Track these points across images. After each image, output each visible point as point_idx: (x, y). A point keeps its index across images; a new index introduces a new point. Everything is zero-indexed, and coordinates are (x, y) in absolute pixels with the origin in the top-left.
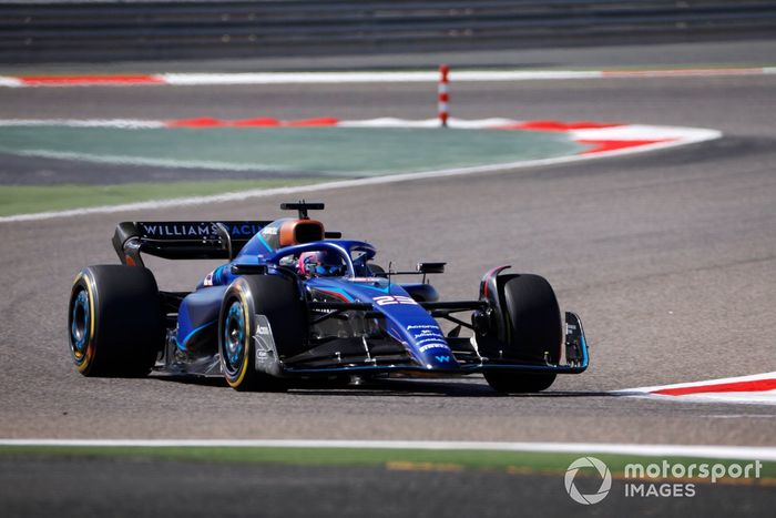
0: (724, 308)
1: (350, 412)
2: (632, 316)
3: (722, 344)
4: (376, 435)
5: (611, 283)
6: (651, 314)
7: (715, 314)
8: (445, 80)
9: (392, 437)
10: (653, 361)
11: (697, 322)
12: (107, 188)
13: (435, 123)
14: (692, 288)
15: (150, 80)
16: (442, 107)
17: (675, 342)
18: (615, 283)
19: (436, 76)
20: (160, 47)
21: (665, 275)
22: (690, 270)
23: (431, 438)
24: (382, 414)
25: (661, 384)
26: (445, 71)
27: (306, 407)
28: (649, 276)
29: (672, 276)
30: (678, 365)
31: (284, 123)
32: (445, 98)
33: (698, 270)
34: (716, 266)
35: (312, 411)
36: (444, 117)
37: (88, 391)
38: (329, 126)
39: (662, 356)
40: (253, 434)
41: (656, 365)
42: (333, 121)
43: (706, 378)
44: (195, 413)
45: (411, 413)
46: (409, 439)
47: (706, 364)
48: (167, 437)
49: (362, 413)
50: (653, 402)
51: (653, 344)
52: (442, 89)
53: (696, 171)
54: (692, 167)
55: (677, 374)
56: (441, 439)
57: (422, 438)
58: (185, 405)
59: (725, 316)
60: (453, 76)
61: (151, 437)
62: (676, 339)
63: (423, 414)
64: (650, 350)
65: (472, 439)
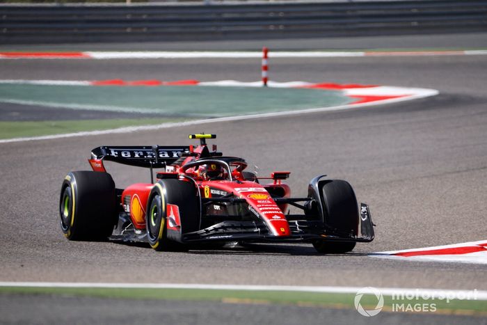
0: (438, 201)
1: (201, 266)
2: (380, 206)
3: (437, 224)
4: (216, 281)
5: (367, 185)
6: (392, 205)
7: (433, 206)
8: (266, 57)
9: (226, 282)
10: (393, 235)
11: (421, 210)
12: (53, 123)
13: (260, 84)
14: (419, 189)
15: (81, 55)
16: (264, 74)
17: (407, 223)
18: (370, 185)
19: (261, 54)
20: (87, 35)
21: (401, 180)
22: (417, 178)
23: (251, 283)
24: (222, 268)
25: (398, 249)
26: (266, 51)
27: (174, 263)
28: (392, 182)
29: (406, 182)
30: (408, 237)
31: (165, 83)
32: (266, 68)
33: (422, 178)
34: (433, 175)
35: (178, 265)
36: (265, 80)
37: (38, 252)
38: (193, 85)
39: (398, 232)
40: (139, 280)
41: (394, 238)
42: (195, 82)
43: (426, 246)
44: (104, 266)
45: (240, 267)
46: (237, 283)
47: (426, 237)
48: (86, 281)
49: (209, 267)
50: (392, 261)
51: (393, 224)
52: (264, 62)
53: (422, 116)
54: (420, 113)
55: (408, 243)
56: (257, 283)
57: (245, 283)
58: (99, 261)
59: (439, 207)
60: (271, 54)
61: (75, 281)
62: (407, 221)
63: (247, 268)
64: (392, 228)
65: (277, 284)
